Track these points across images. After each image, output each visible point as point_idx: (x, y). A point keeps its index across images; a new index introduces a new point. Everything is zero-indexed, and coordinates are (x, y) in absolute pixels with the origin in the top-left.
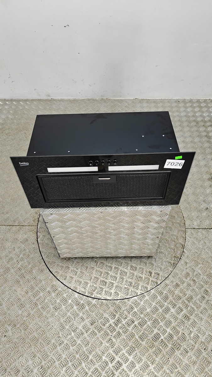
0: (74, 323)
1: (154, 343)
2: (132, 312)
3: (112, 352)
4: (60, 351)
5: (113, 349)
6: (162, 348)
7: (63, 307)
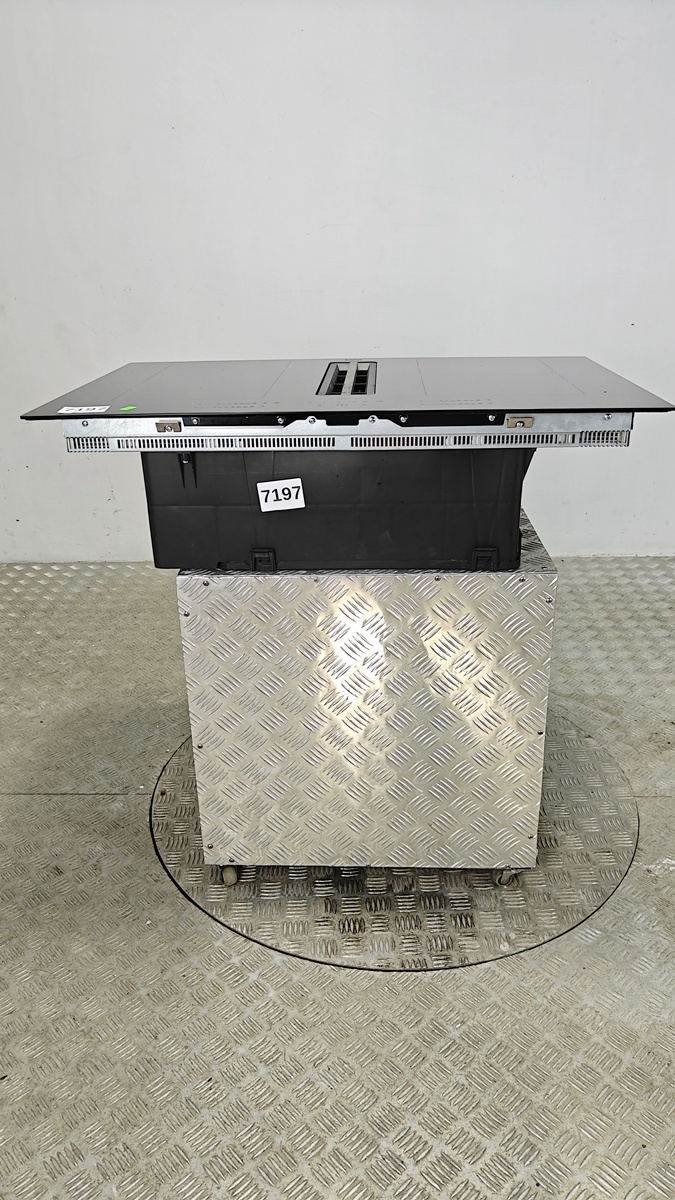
0: (268, 1040)
1: (580, 1095)
2: (483, 1005)
3: (415, 1127)
4: (209, 1122)
5: (419, 1118)
6: (612, 1114)
7: (228, 992)
